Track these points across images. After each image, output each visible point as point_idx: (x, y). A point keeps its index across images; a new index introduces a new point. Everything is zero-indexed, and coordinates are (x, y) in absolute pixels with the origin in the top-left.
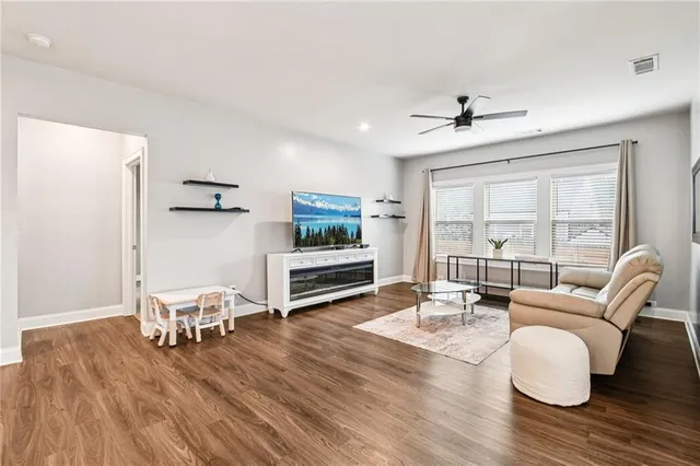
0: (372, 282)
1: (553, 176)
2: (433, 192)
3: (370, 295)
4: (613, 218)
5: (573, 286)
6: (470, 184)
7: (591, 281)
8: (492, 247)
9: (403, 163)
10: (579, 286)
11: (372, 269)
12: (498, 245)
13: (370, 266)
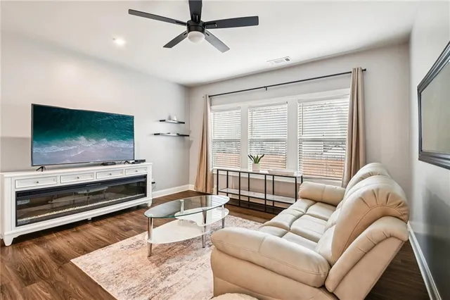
0: (146, 196)
1: (300, 101)
2: (210, 114)
3: (143, 208)
4: (346, 137)
5: (311, 202)
6: (239, 108)
7: (327, 198)
8: (251, 162)
9: (189, 89)
10: (316, 202)
11: (145, 183)
12: (257, 161)
13: (143, 180)
